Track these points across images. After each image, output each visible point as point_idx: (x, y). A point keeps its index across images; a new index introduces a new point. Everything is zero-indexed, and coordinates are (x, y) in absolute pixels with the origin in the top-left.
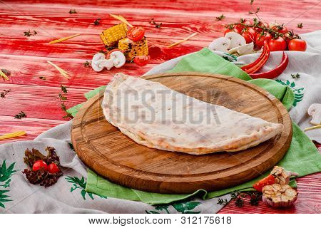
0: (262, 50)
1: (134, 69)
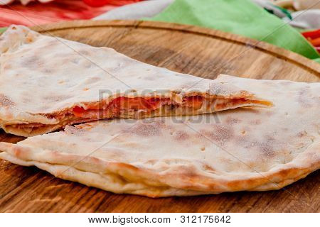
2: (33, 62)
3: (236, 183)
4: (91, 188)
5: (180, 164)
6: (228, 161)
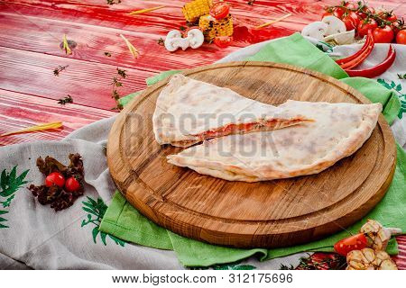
0: (364, 40)
1: (213, 51)
2: (186, 98)
3: (294, 173)
4: (217, 178)
5: (264, 164)
6: (291, 159)
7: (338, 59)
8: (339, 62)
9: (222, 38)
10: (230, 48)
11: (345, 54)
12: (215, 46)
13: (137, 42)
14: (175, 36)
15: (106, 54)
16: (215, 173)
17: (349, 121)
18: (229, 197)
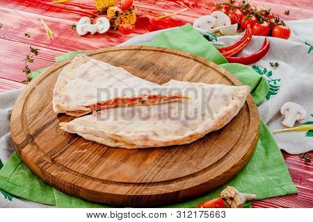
0: (244, 33)
1: (117, 36)
2: (84, 75)
3: (168, 142)
4: (101, 145)
5: (142, 134)
6: (166, 130)
7: (221, 47)
8: (221, 51)
9: (125, 26)
10: (131, 35)
11: (227, 44)
12: (118, 33)
13: (53, 26)
14: (85, 22)
15: (26, 35)
16: (99, 140)
17: (221, 100)
18: (109, 161)
